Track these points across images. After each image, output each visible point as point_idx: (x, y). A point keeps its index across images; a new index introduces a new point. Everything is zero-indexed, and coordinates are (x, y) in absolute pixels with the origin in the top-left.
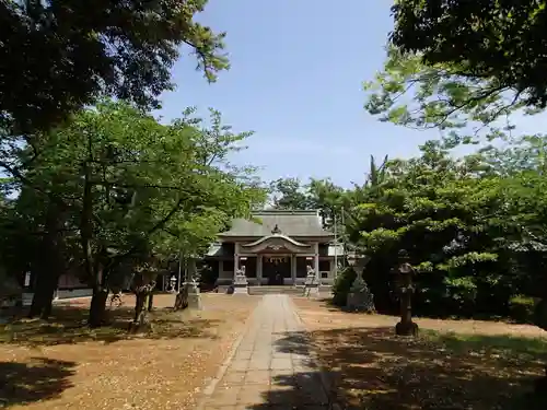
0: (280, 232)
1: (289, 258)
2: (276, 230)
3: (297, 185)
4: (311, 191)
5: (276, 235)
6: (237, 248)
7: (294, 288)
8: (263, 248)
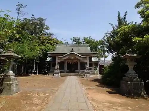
0: (74, 52)
1: (77, 62)
2: (72, 51)
3: (79, 39)
4: (84, 41)
5: (72, 53)
6: (57, 58)
7: (79, 74)
8: (67, 57)
